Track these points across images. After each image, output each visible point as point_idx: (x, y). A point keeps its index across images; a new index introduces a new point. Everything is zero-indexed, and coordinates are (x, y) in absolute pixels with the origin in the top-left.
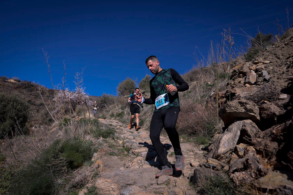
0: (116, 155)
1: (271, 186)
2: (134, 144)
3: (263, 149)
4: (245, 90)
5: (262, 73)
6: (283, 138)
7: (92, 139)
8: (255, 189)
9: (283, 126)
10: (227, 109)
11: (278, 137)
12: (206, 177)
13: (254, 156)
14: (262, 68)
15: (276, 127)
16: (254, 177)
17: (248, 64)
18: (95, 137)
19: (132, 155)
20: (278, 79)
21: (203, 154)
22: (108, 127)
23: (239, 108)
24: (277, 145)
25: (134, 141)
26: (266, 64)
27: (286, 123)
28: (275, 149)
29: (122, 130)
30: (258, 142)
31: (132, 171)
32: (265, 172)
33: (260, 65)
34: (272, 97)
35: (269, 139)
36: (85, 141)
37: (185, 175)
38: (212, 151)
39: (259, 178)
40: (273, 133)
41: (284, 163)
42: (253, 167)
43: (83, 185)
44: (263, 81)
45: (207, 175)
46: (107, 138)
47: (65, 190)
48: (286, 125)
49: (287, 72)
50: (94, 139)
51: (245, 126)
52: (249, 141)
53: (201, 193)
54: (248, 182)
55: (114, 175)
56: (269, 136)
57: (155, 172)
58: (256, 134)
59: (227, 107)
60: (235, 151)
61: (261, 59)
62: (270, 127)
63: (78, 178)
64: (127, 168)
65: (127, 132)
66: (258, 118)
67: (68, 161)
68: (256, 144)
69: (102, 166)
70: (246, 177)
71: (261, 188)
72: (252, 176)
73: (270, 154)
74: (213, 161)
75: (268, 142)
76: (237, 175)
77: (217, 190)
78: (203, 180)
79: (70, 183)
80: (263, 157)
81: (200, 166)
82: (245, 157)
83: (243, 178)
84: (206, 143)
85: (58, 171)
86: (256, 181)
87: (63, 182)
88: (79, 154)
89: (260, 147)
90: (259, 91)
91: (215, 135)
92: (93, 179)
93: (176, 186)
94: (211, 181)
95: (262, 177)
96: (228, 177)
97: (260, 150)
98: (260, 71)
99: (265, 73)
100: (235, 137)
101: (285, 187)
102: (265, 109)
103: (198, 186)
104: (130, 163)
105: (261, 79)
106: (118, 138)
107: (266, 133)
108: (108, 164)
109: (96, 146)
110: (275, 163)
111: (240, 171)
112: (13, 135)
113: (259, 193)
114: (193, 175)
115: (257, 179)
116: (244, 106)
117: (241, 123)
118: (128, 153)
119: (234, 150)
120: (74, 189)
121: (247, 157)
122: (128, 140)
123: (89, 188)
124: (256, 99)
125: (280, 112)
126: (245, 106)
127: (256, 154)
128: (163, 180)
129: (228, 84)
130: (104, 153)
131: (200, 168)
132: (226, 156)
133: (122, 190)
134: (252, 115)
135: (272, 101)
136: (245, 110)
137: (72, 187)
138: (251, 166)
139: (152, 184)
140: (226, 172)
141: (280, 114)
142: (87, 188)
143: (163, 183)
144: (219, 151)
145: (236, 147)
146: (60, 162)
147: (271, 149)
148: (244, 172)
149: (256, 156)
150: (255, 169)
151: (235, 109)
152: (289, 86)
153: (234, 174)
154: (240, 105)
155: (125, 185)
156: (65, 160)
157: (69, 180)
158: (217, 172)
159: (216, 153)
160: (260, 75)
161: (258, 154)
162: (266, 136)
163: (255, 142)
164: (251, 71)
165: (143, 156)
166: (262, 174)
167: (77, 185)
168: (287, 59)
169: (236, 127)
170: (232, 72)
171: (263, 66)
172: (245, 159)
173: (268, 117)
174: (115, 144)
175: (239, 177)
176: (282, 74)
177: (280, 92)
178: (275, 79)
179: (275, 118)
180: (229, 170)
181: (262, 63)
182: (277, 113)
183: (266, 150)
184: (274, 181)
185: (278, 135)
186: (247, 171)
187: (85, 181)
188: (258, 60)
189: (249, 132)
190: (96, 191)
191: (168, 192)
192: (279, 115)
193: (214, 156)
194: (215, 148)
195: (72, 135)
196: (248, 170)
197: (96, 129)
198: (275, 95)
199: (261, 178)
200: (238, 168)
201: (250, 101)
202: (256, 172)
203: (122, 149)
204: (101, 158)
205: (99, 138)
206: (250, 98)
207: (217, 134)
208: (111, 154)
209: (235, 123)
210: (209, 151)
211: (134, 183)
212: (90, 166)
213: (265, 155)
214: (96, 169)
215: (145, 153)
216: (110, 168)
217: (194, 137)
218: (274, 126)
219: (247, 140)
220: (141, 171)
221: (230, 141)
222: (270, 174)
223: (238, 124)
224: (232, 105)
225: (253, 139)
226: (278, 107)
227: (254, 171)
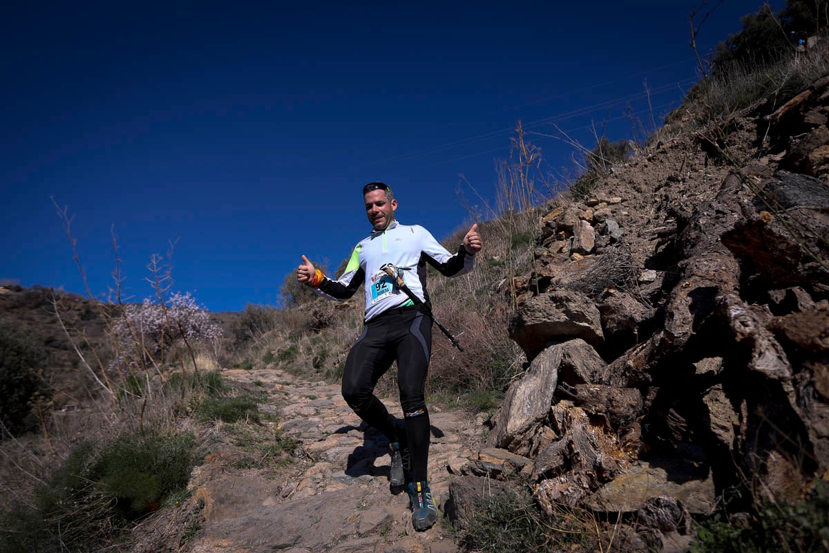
0: (256, 467)
1: (627, 503)
2: (312, 429)
3: (604, 411)
4: (571, 268)
5: (607, 225)
6: (652, 377)
7: (193, 428)
8: (591, 519)
9: (648, 347)
10: (525, 318)
11: (641, 377)
12: (476, 500)
13: (586, 432)
14: (606, 215)
15: (635, 352)
16: (587, 486)
17: (575, 207)
18: (202, 421)
19: (302, 460)
20: (639, 236)
21: (481, 435)
22: (249, 391)
23: (551, 312)
24: (637, 396)
25: (316, 419)
26: (613, 204)
27: (653, 340)
28: (632, 406)
29: (286, 394)
30: (591, 394)
31: (294, 506)
32: (611, 471)
33: (601, 208)
34: (625, 278)
35: (622, 383)
36: (174, 435)
38: (496, 427)
39: (598, 488)
40: (628, 368)
42: (584, 462)
44: (610, 244)
45: (479, 495)
46: (235, 422)
48: (654, 344)
49: (655, 219)
50: (198, 428)
51: (569, 356)
52: (571, 394)
53: (468, 545)
54: (575, 500)
55: (243, 524)
56: (623, 374)
57: (357, 501)
58: (594, 373)
59: (525, 312)
61: (602, 195)
62: (623, 354)
64: (284, 497)
65: (300, 398)
66: (600, 332)
67: (114, 501)
68: (587, 400)
69: (210, 501)
70: (570, 489)
71: (606, 514)
72: (582, 486)
73: (622, 421)
74: (494, 456)
75: (615, 392)
76: (548, 485)
77: (500, 533)
78: (470, 510)
80: (606, 431)
81: (464, 473)
82: (566, 437)
83: (562, 493)
86: (594, 496)
88: (150, 476)
89: (597, 408)
91: (510, 384)
92: (183, 544)
93: (407, 535)
95: (606, 485)
96: (528, 495)
97: (599, 414)
98: (602, 222)
99: (612, 224)
100: (546, 387)
101: (657, 503)
102: (613, 308)
103: (461, 528)
104: (292, 484)
105: (605, 239)
106: (269, 418)
107: (615, 368)
108: (229, 493)
109: (204, 446)
111: (555, 476)
113: (601, 525)
114: (448, 499)
115: (594, 491)
116: (563, 305)
117: (560, 350)
118: (292, 455)
119: (546, 419)
121: (570, 437)
122: (299, 418)
124: (591, 287)
125: (643, 314)
127: (589, 427)
128: (373, 522)
130: (222, 463)
131: (463, 479)
132: (528, 438)
134: (583, 327)
135: (626, 289)
136: (566, 315)
138: (579, 459)
139: (344, 537)
140: (526, 481)
141: (644, 319)
144: (509, 427)
147: (623, 408)
148: (564, 478)
149: (591, 432)
150: (588, 465)
151: (543, 315)
152: (660, 250)
153: (540, 486)
154: (554, 305)
155: (270, 551)
159: (504, 432)
160: (604, 231)
161: (594, 426)
162: (614, 375)
163: (586, 394)
164: (582, 223)
165: (331, 458)
166: (606, 477)
168: (655, 192)
169: (549, 359)
170: (543, 228)
171: (608, 210)
172: (565, 442)
173: (620, 328)
174: (256, 435)
175: (552, 493)
176: (647, 224)
177: (643, 266)
178: (633, 238)
179: (634, 329)
180: (530, 476)
181: (605, 204)
182: (638, 318)
183: (612, 413)
184: (632, 491)
185: (639, 370)
186: (571, 474)
188: (595, 196)
189: (579, 369)
192: (643, 321)
193: (499, 442)
194: (502, 420)
196: (574, 472)
198: (632, 274)
199: (605, 487)
200: (551, 466)
201: (576, 294)
202: (590, 473)
203: (273, 447)
204: (211, 479)
205: (212, 423)
206: (578, 286)
207: (515, 380)
208: (240, 466)
209: (546, 349)
210: (491, 428)
211: (296, 541)
212: (179, 506)
213: (611, 426)
214: (195, 513)
215: (337, 449)
216: (235, 505)
217: (464, 395)
218: (630, 350)
219: (567, 391)
220: (320, 502)
221: (535, 397)
222: (624, 473)
223: (553, 352)
224: (536, 307)
225: (581, 387)
226: (640, 302)
227: (586, 472)
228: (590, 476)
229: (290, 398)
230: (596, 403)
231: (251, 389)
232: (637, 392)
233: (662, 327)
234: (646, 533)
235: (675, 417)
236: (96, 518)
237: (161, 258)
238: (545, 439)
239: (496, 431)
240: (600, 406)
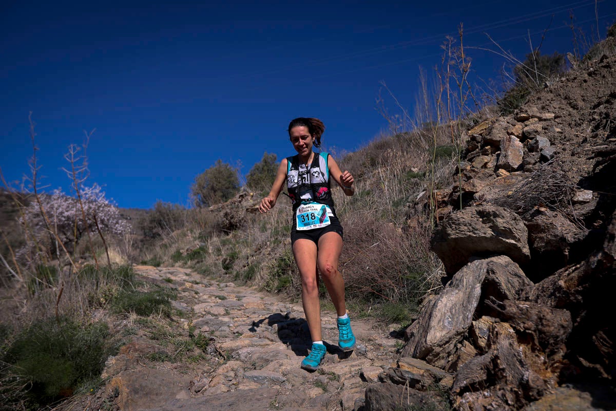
0: (170, 360)
2: (223, 328)
3: (533, 329)
4: (497, 184)
5: (537, 142)
6: (584, 299)
9: (582, 269)
10: (449, 231)
11: (572, 298)
12: (394, 407)
13: (513, 348)
14: (537, 132)
15: (567, 272)
16: (513, 403)
17: (504, 121)
18: (116, 312)
19: (214, 358)
20: (573, 155)
21: (395, 346)
22: (159, 287)
23: (477, 227)
24: (567, 316)
25: (226, 319)
26: (545, 120)
27: (588, 262)
28: (563, 327)
29: (197, 293)
30: (520, 310)
31: (207, 401)
32: (538, 389)
33: (532, 124)
34: (557, 197)
35: (551, 302)
36: (87, 324)
37: (346, 405)
38: (413, 338)
39: (524, 406)
40: (559, 288)
41: (587, 364)
42: (510, 378)
44: (540, 162)
45: (396, 403)
46: (148, 316)
48: (589, 266)
49: (593, 137)
50: (112, 320)
51: (494, 273)
52: (499, 309)
56: (552, 294)
57: (270, 400)
58: (519, 291)
59: (450, 225)
60: (470, 335)
61: (534, 110)
62: (552, 273)
64: (197, 392)
65: (210, 297)
66: (526, 251)
68: (515, 316)
69: (125, 391)
70: (493, 404)
72: (506, 402)
73: (552, 341)
74: (413, 366)
75: (545, 311)
76: (470, 399)
80: (533, 350)
81: (381, 380)
82: (491, 352)
83: (486, 408)
84: (405, 318)
89: (526, 325)
90: (529, 185)
91: (425, 298)
95: (531, 404)
96: (448, 406)
97: (527, 331)
98: (532, 139)
99: (543, 141)
100: (469, 302)
102: (542, 227)
104: (205, 380)
105: (535, 156)
106: (181, 314)
107: (543, 287)
108: (144, 384)
109: (118, 336)
110: (563, 364)
111: (478, 391)
114: (363, 404)
115: (519, 408)
116: (490, 221)
117: (484, 265)
118: (204, 352)
119: (466, 334)
121: (496, 351)
122: (209, 317)
124: (521, 203)
125: (575, 235)
126: (493, 221)
127: (516, 343)
129: (457, 171)
130: (136, 354)
131: (381, 385)
132: (447, 351)
134: (510, 243)
135: (559, 208)
136: (492, 231)
138: (505, 375)
140: (445, 392)
141: (577, 240)
144: (428, 338)
145: (471, 329)
147: (553, 328)
148: (488, 392)
149: (518, 348)
150: (514, 382)
151: (469, 229)
152: (597, 171)
153: (462, 399)
154: (481, 220)
158: (422, 394)
159: (422, 342)
160: (532, 149)
161: (522, 343)
162: (542, 295)
163: (515, 310)
164: (510, 138)
165: (242, 358)
166: (533, 395)
168: (594, 109)
169: (472, 275)
170: (468, 142)
171: (539, 126)
172: (490, 356)
173: (549, 248)
174: (169, 329)
175: (475, 406)
176: (583, 142)
177: (577, 186)
178: (566, 156)
179: (565, 249)
180: (451, 389)
181: (536, 119)
182: (570, 238)
183: (541, 332)
185: (570, 291)
186: (495, 390)
188: (526, 111)
189: (504, 286)
192: (575, 242)
193: (417, 353)
194: (421, 331)
196: (498, 387)
197: (122, 293)
198: (566, 193)
199: (530, 406)
200: (474, 380)
201: (505, 210)
202: (516, 389)
203: (186, 342)
204: (126, 370)
205: (125, 316)
206: (505, 202)
207: (430, 294)
208: (154, 359)
209: (469, 264)
210: (407, 340)
212: (93, 393)
213: (540, 345)
214: (110, 401)
215: (250, 349)
216: (149, 395)
217: (376, 306)
218: (563, 269)
219: (495, 306)
220: (233, 399)
221: (457, 310)
222: (552, 393)
223: (477, 267)
224: (461, 220)
225: (510, 303)
226: (573, 222)
227: (511, 389)
228: (516, 393)
229: (199, 297)
230: (525, 320)
231: (161, 285)
232: (568, 313)
233: (601, 249)
235: (607, 342)
236: (9, 401)
237: (78, 149)
238: (465, 353)
239: (413, 342)
240: (529, 324)
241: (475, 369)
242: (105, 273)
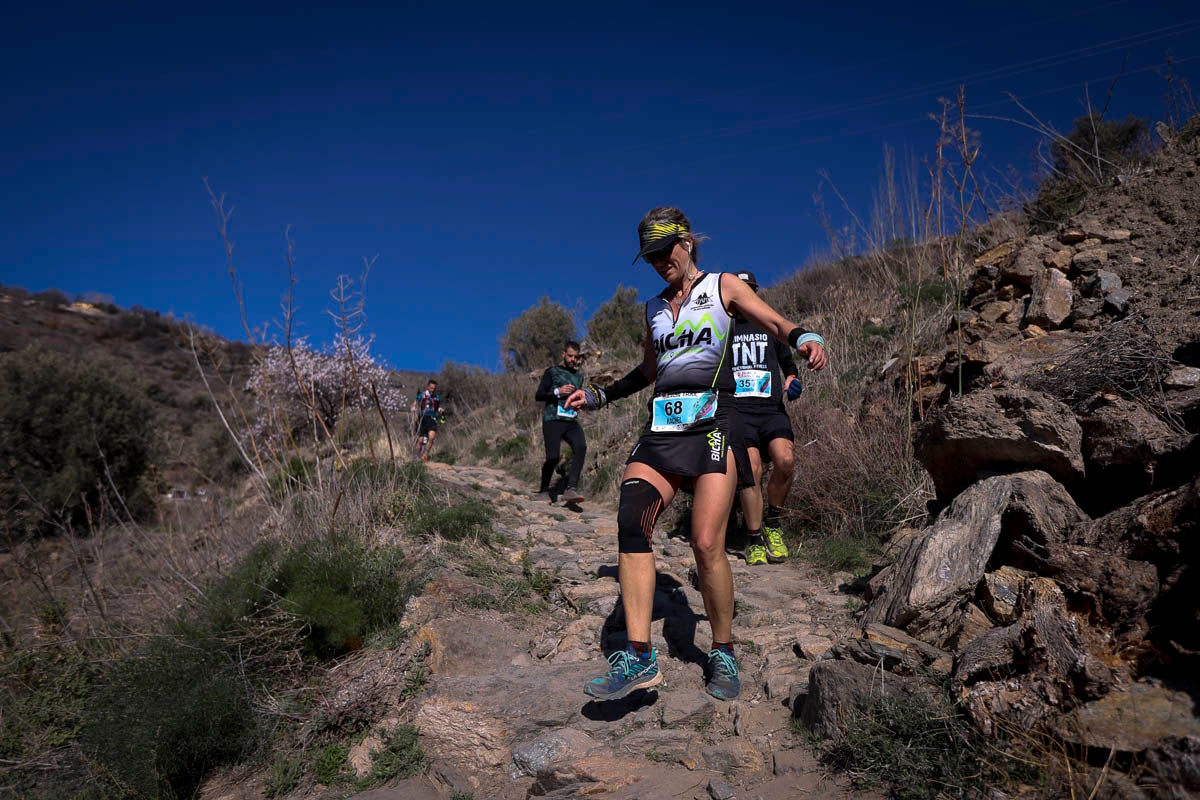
0: (498, 608)
1: (1125, 737)
2: (569, 565)
3: (1094, 590)
4: (1024, 350)
5: (1098, 279)
6: (1181, 547)
7: (400, 542)
8: (1060, 751)
9: (1180, 498)
10: (948, 427)
11: (1160, 544)
12: (858, 698)
13: (1060, 618)
14: (1097, 262)
15: (1153, 502)
16: (1056, 702)
17: (1039, 243)
18: (412, 533)
19: (560, 609)
20: (1164, 304)
21: (846, 606)
22: (465, 497)
23: (997, 422)
24: (1152, 573)
25: (570, 551)
26: (1113, 242)
27: (1193, 486)
28: (1144, 589)
29: (520, 509)
30: (1074, 560)
31: (558, 673)
32: (1101, 683)
33: (1089, 248)
34: (1137, 378)
35: (1123, 549)
36: (372, 548)
37: (774, 691)
38: (883, 595)
39: (1074, 706)
40: (1139, 528)
41: (1182, 650)
42: (1053, 664)
43: (366, 723)
44: (1102, 314)
45: (862, 691)
46: (459, 540)
47: (297, 740)
48: (1194, 494)
50: (408, 543)
51: (1022, 497)
52: (1037, 556)
53: (838, 762)
54: (1032, 720)
55: (490, 686)
56: (1122, 539)
58: (1066, 529)
59: (950, 418)
60: (981, 595)
61: (1094, 224)
62: (1126, 503)
63: (345, 696)
64: (541, 657)
65: (540, 516)
66: (1078, 464)
67: (308, 626)
68: (1065, 568)
69: (439, 648)
70: (1025, 700)
71: (1085, 747)
72: (1046, 699)
73: (1124, 610)
74: (890, 637)
75: (1115, 562)
76: (987, 691)
77: (902, 751)
78: (845, 711)
79: (314, 712)
80: (1093, 622)
81: (837, 655)
82: (1021, 621)
83: (1011, 705)
84: (861, 564)
85: (268, 664)
87: (287, 710)
88: (351, 601)
89: (1083, 583)
90: (1085, 356)
91: (895, 533)
92: (404, 700)
93: (737, 734)
94: (879, 714)
95: (1087, 704)
96: (948, 700)
97: (1084, 593)
98: (1088, 274)
99: (1109, 279)
100: (980, 542)
101: (1182, 745)
102: (1108, 427)
103: (826, 736)
104: (551, 640)
106: (503, 540)
107: (1109, 525)
108: (465, 641)
109: (419, 568)
110: (1142, 647)
111: (999, 680)
112: (90, 522)
113: (1073, 765)
114: (805, 691)
115: (1067, 710)
116: (1019, 414)
117: (1008, 485)
118: (545, 599)
119: (973, 594)
120: (329, 737)
121: (1030, 622)
122: (543, 547)
123: (392, 736)
124: (1070, 386)
125: (1168, 441)
126: (1024, 413)
127: (1065, 611)
128: (685, 710)
129: (954, 326)
130: (450, 596)
131: (836, 664)
132: (941, 618)
133: (520, 746)
134: (1052, 451)
135: (1138, 396)
137: (325, 731)
138: (1044, 658)
139: (639, 725)
140: (942, 680)
141: (1171, 450)
142: (383, 733)
143: (685, 722)
144: (913, 596)
145: (983, 583)
146: (275, 629)
147: (1128, 590)
148: (1015, 683)
149: (1067, 618)
150: (1060, 670)
151: (981, 425)
153: (973, 690)
154: (1003, 411)
155: (534, 727)
156: (296, 625)
157: (313, 701)
158: (905, 680)
159: (901, 602)
160: (1090, 290)
161: (1074, 611)
162: (1108, 536)
163: (1064, 560)
164: (1050, 272)
165: (603, 611)
166: (1091, 691)
167: (343, 723)
169: (985, 500)
170: (973, 277)
171: (1102, 253)
172: (1020, 629)
173: (1119, 461)
174: (492, 562)
175: (994, 703)
176: (1184, 282)
177: (1171, 359)
178: (1152, 307)
179: (1147, 464)
180: (953, 673)
181: (1097, 240)
182: (1158, 446)
183: (1107, 595)
184: (1136, 720)
185: (1157, 532)
186: (1027, 679)
187: (373, 706)
188: (1080, 227)
189: (1039, 520)
190: (415, 748)
191: (703, 754)
192: (1167, 453)
193: (892, 618)
194: (899, 585)
195: (322, 527)
196: (1033, 676)
197: (419, 505)
198: (1152, 372)
199: (1085, 707)
200: (992, 664)
201: (1044, 395)
202: (1062, 681)
203: (520, 583)
204: (437, 618)
205: (427, 538)
206: (1043, 383)
207: (904, 527)
208: (475, 604)
209: (981, 482)
210: (870, 597)
211: (569, 719)
212: (393, 647)
213: (1104, 615)
214: (418, 661)
216: (473, 657)
217: (811, 541)
218: (1142, 499)
219: (1031, 551)
220: (598, 670)
221: (960, 555)
222: (1121, 691)
223: (994, 487)
224: (969, 411)
225: (1057, 548)
226: (1163, 420)
227: (1055, 680)
228: (1064, 687)
230: (1080, 576)
231: (467, 494)
232: (1152, 568)
234: (1155, 787)
236: (281, 648)
237: (350, 281)
238: (971, 622)
239: (884, 600)
240: (1088, 582)
241: (994, 645)
242: (393, 472)
